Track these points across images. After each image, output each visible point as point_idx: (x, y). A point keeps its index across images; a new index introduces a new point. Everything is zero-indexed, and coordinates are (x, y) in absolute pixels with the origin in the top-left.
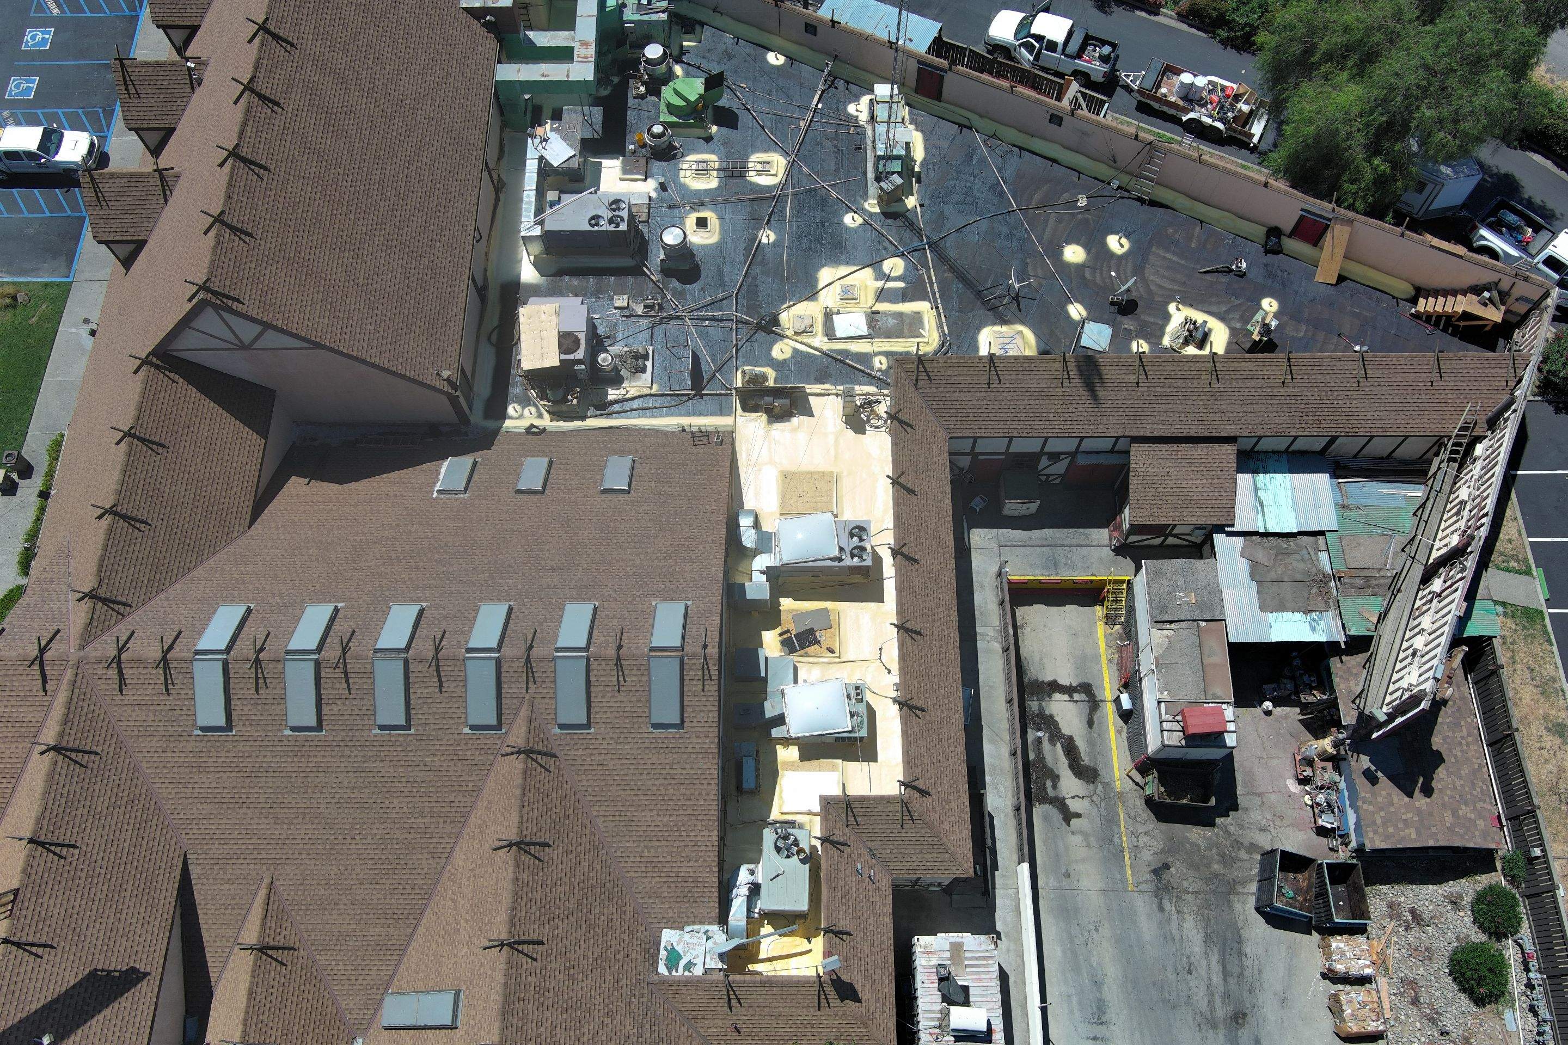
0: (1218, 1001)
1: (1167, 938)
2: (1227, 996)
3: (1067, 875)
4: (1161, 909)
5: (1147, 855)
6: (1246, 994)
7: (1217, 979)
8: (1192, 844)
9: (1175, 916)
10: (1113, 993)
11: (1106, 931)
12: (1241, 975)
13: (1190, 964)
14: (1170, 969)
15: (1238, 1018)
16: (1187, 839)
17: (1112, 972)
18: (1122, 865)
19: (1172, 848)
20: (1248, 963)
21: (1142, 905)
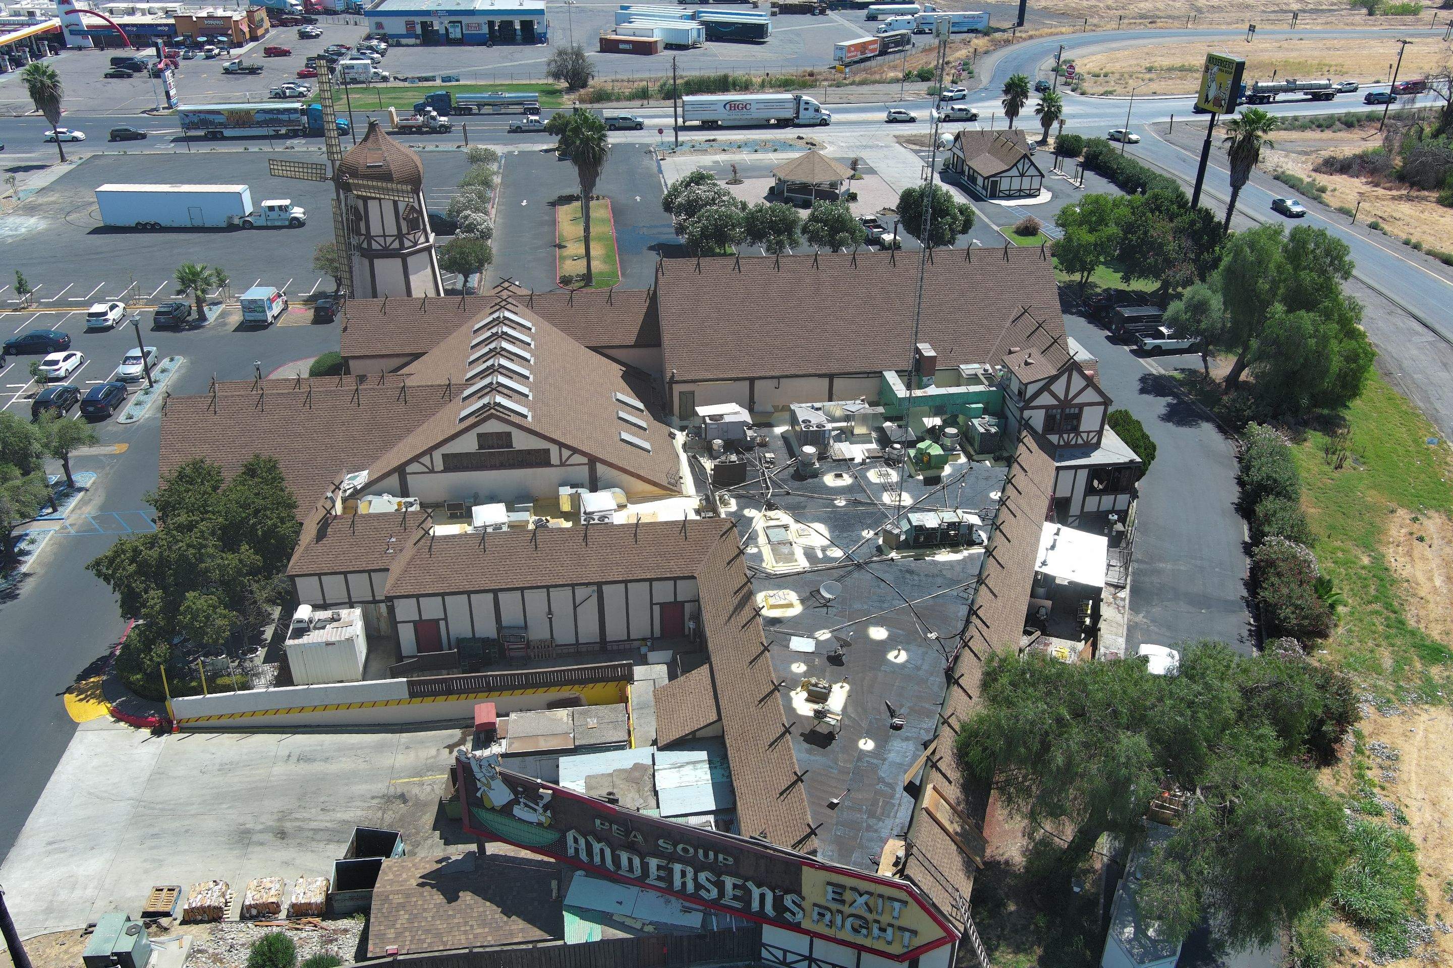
0: (297, 824)
1: (351, 799)
2: (300, 829)
3: (407, 748)
4: (373, 798)
5: (416, 790)
6: (299, 841)
7: (313, 825)
8: (421, 817)
9: (366, 805)
10: (318, 767)
11: (363, 766)
12: (313, 839)
13: (329, 811)
14: (327, 799)
15: (282, 835)
16: (425, 814)
17: (332, 768)
18: (410, 777)
19: (421, 805)
20: (322, 845)
21: (380, 787)
